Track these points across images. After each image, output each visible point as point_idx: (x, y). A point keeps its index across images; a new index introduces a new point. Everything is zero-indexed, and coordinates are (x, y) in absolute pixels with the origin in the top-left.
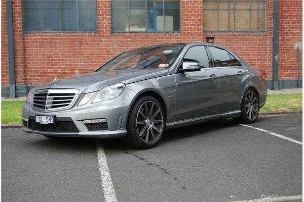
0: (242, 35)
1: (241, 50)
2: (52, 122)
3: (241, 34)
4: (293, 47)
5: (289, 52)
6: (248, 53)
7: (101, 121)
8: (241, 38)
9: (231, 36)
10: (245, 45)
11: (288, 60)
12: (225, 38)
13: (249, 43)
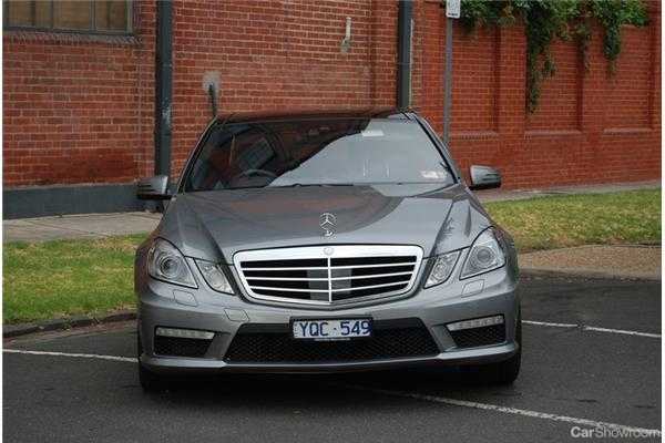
0: (75, 43)
1: (73, 90)
2: (364, 333)
3: (71, 39)
4: (200, 85)
5: (189, 100)
6: (90, 98)
7: (489, 322)
8: (73, 51)
9: (46, 42)
10: (85, 75)
11: (187, 121)
12: (32, 50)
13: (93, 67)
